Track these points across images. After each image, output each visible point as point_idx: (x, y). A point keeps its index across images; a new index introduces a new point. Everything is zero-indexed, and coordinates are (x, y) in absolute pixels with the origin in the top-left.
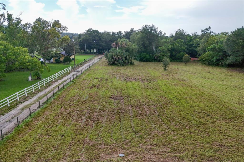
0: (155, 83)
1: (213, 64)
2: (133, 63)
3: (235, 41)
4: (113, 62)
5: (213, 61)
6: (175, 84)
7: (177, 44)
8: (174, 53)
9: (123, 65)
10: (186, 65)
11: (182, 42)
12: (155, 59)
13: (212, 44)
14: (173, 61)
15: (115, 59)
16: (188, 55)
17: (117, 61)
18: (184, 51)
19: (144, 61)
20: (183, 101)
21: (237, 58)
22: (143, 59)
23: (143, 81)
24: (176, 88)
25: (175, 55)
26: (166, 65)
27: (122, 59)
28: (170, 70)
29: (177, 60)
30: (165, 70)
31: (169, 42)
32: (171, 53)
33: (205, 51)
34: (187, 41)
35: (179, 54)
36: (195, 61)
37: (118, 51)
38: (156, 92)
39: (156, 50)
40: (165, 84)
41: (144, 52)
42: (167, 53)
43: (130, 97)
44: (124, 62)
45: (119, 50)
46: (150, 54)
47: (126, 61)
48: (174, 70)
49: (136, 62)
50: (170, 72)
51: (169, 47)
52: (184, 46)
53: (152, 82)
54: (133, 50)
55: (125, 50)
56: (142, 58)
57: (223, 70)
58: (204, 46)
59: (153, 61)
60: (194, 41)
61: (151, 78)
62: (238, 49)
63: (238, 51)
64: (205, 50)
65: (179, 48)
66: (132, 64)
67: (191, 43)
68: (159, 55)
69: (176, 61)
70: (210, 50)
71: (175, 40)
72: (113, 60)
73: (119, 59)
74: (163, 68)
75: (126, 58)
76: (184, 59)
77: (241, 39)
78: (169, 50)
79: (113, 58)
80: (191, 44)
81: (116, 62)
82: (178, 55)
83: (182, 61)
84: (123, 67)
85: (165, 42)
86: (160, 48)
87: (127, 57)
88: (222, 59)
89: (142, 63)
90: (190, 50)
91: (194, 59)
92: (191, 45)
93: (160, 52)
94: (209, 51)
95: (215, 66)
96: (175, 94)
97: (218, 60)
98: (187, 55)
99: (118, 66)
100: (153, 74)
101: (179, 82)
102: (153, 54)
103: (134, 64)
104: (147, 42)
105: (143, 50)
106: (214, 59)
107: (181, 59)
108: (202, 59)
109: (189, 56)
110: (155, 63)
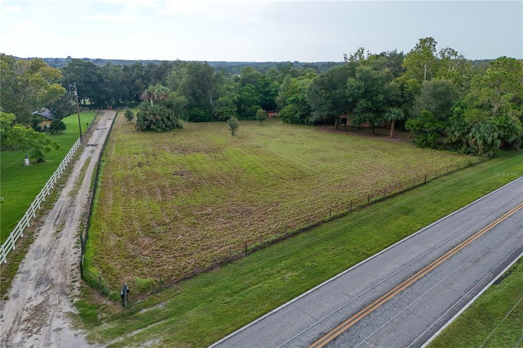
0: (224, 153)
1: (298, 121)
2: (180, 125)
3: (317, 92)
4: (147, 126)
5: (296, 118)
6: (249, 153)
7: (247, 93)
8: (242, 106)
9: (165, 131)
10: (262, 125)
11: (253, 89)
12: (215, 118)
13: (294, 93)
14: (243, 119)
15: (151, 121)
16: (263, 109)
17: (154, 124)
18: (258, 104)
19: (198, 121)
20: (258, 169)
21: (322, 113)
22: (194, 118)
23: (207, 152)
24: (250, 157)
25: (245, 110)
26: (233, 128)
27: (162, 120)
28: (240, 134)
29: (249, 118)
30: (233, 135)
31: (234, 89)
32: (239, 107)
33: (285, 104)
34: (260, 86)
35: (250, 108)
36: (274, 117)
37: (154, 108)
38: (227, 163)
39: (214, 102)
40: (236, 154)
41: (195, 107)
42: (233, 106)
43: (199, 172)
44: (166, 126)
45: (155, 106)
46: (205, 109)
47: (169, 123)
48: (245, 133)
49: (185, 124)
50: (240, 138)
51: (235, 98)
52: (257, 94)
53: (219, 152)
54: (178, 104)
55: (165, 105)
56: (193, 116)
57: (308, 130)
58: (283, 95)
59: (211, 121)
60: (271, 85)
61: (216, 147)
62: (321, 102)
63: (321, 104)
64: (285, 101)
65: (251, 98)
66: (179, 127)
67: (267, 89)
68: (221, 111)
69: (247, 119)
70: (292, 101)
71: (242, 85)
72: (146, 122)
73: (157, 120)
74: (230, 132)
75: (168, 118)
76: (258, 117)
77: (323, 89)
78: (236, 103)
79: (146, 120)
80: (266, 91)
81: (152, 126)
82: (249, 110)
83: (255, 119)
84: (167, 133)
85: (228, 89)
86: (220, 99)
87: (171, 116)
88: (307, 114)
89: (194, 125)
90: (266, 101)
91: (273, 114)
92: (267, 93)
93: (222, 106)
94: (290, 104)
95: (300, 125)
96: (249, 163)
97: (302, 116)
98: (261, 110)
99: (157, 132)
100: (217, 142)
101: (253, 150)
102: (211, 108)
103: (182, 128)
104: (200, 90)
105: (194, 103)
106: (298, 115)
107: (255, 115)
108: (283, 115)
109: (264, 111)
110: (215, 123)
